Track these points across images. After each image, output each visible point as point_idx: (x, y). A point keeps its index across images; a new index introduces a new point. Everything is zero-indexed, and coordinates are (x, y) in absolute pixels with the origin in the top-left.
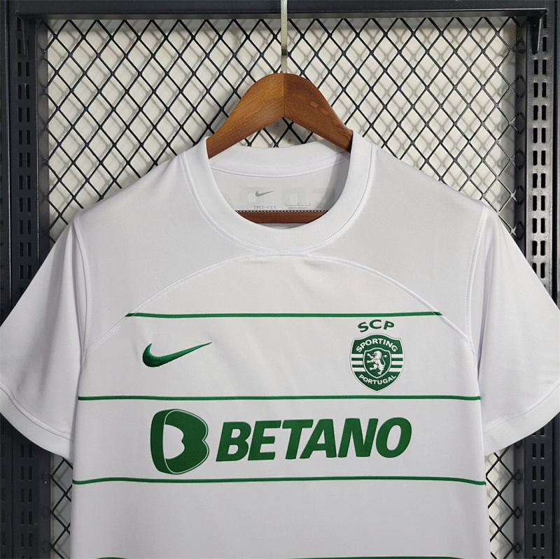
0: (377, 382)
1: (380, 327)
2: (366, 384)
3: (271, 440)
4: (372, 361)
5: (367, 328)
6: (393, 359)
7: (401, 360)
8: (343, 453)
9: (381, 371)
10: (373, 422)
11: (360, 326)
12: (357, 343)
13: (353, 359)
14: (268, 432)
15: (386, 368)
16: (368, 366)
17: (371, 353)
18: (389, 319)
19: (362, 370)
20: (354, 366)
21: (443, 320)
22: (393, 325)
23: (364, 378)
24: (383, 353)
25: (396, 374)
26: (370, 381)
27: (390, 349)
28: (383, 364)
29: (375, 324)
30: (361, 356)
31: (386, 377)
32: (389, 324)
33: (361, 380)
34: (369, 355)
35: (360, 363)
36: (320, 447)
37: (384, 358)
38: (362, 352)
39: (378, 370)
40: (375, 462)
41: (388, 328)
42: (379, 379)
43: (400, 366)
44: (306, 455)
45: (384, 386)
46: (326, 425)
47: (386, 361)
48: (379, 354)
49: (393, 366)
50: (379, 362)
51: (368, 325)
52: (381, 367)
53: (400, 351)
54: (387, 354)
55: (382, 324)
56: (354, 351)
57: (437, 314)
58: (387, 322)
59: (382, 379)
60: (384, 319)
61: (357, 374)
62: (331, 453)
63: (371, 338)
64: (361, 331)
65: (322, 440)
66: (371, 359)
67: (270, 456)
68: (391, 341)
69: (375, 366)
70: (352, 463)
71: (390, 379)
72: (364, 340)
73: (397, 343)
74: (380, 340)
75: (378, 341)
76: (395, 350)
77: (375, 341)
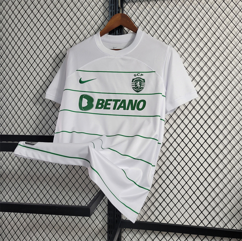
2: (135, 91)
3: (110, 104)
4: (137, 84)
5: (136, 76)
6: (142, 84)
7: (144, 84)
8: (128, 109)
10: (136, 101)
11: (134, 75)
12: (133, 80)
13: (132, 84)
14: (109, 102)
15: (140, 86)
16: (136, 86)
17: (137, 82)
18: (142, 73)
20: (132, 86)
21: (156, 73)
22: (143, 75)
23: (135, 89)
24: (140, 82)
25: (143, 88)
26: (136, 90)
27: (142, 81)
29: (138, 75)
30: (134, 83)
31: (140, 89)
33: (134, 89)
35: (134, 85)
36: (122, 107)
38: (134, 82)
39: (138, 87)
40: (136, 112)
44: (118, 109)
45: (140, 91)
46: (124, 101)
47: (140, 84)
50: (139, 85)
51: (136, 75)
52: (139, 86)
53: (144, 82)
55: (140, 75)
56: (132, 82)
57: (154, 72)
58: (141, 74)
60: (141, 73)
61: (133, 88)
62: (125, 109)
63: (137, 78)
65: (122, 105)
67: (109, 108)
68: (142, 79)
70: (130, 112)
71: (141, 89)
72: (135, 79)
73: (144, 80)
77: (138, 79)
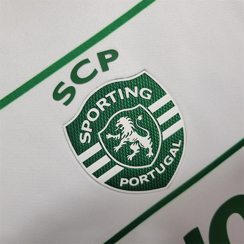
0: (155, 173)
1: (95, 72)
2: (140, 188)
4: (122, 143)
5: (71, 91)
6: (158, 114)
7: (170, 105)
9: (151, 149)
11: (57, 96)
13: (87, 163)
15: (154, 139)
16: (121, 156)
18: (100, 47)
19: (116, 170)
20: (98, 174)
22: (115, 53)
23: (130, 181)
24: (132, 116)
25: (179, 136)
26: (143, 179)
27: (139, 100)
28: (143, 134)
29: (82, 73)
30: (96, 148)
31: (165, 152)
32: (108, 56)
33: (127, 188)
34: (109, 136)
35: (104, 160)
37: (140, 122)
38: (94, 140)
39: (143, 151)
41: (110, 64)
42: (157, 165)
43: (176, 118)
47: (146, 126)
48: (125, 123)
49: (165, 127)
50: (135, 136)
51: (69, 83)
52: (146, 142)
53: (158, 93)
54: (140, 111)
55: (95, 64)
56: (79, 149)
58: (101, 56)
59: (160, 160)
60: (91, 54)
61: (113, 183)
64: (66, 104)
66: (118, 142)
68: (131, 84)
69: (135, 148)
72: (82, 117)
74: (111, 95)
75: (109, 100)
76: (149, 97)
